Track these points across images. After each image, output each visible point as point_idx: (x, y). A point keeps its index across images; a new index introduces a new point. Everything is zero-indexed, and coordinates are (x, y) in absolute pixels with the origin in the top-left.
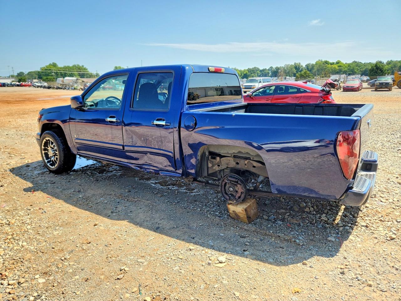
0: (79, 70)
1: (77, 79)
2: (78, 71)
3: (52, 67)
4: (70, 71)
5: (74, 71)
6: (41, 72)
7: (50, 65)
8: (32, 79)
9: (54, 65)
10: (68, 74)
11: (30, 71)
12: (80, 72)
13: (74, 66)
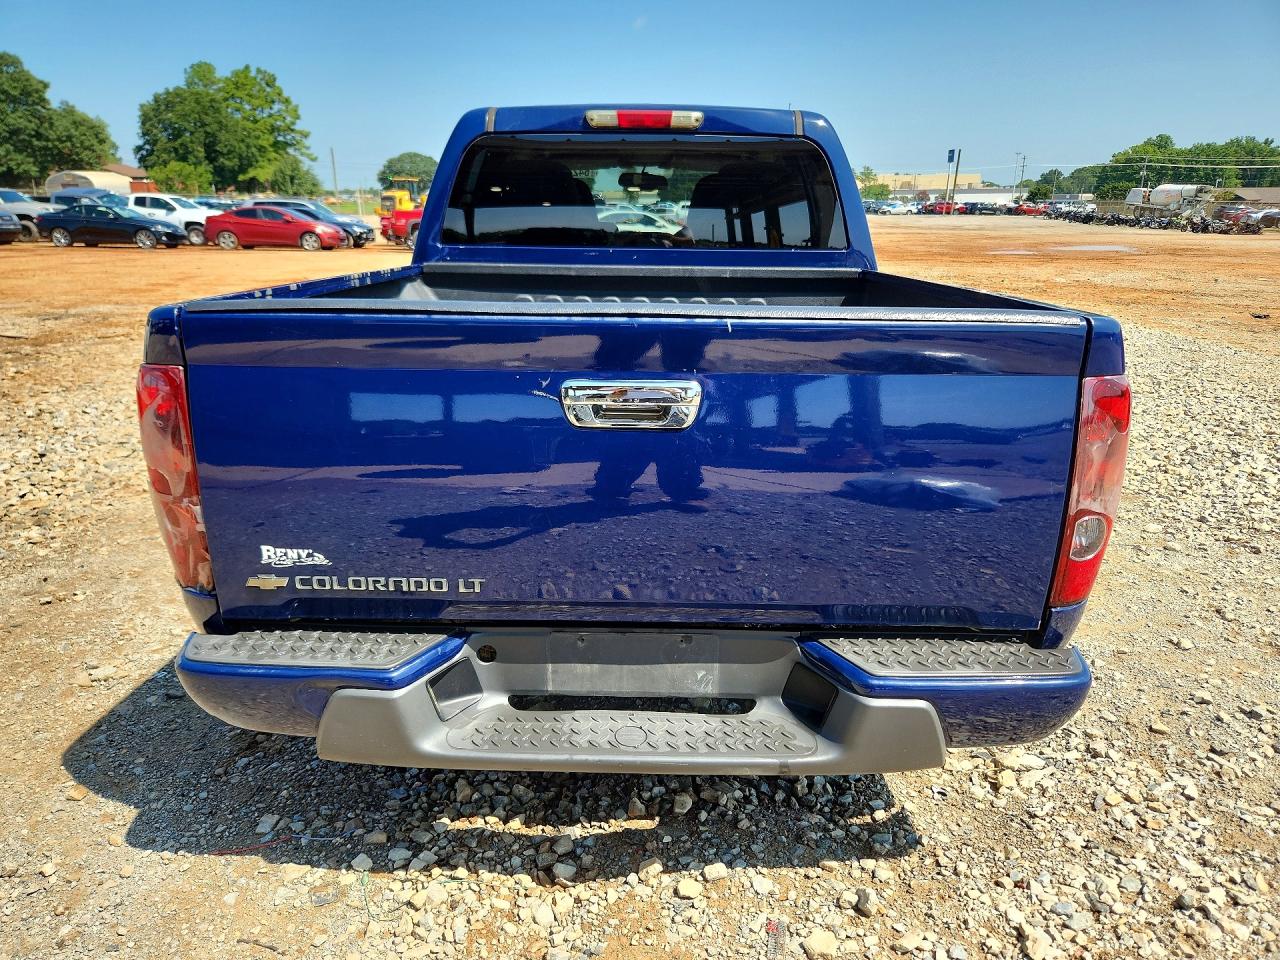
0: (1250, 158)
1: (1200, 191)
2: (1243, 163)
3: (1151, 149)
4: (1212, 163)
5: (1227, 163)
6: (1111, 167)
7: (1148, 143)
8: (1079, 192)
9: (1163, 143)
10: (1202, 173)
11: (1081, 166)
12: (1251, 163)
13: (1236, 143)
